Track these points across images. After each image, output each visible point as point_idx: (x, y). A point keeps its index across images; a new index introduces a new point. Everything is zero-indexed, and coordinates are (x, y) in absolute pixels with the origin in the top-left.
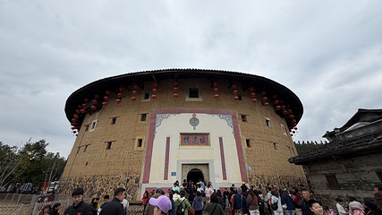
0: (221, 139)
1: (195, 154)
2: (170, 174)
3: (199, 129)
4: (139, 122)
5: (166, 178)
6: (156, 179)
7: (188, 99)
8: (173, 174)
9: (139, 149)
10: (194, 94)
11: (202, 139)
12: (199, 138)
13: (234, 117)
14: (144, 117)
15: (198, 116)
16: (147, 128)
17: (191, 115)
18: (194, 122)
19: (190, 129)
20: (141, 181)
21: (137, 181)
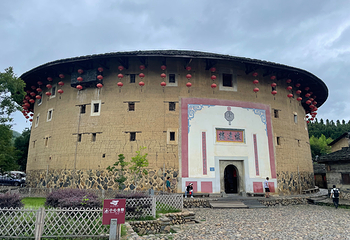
0: (255, 136)
1: (231, 151)
2: (208, 169)
3: (234, 125)
4: (168, 111)
5: (205, 173)
6: (195, 174)
7: (222, 88)
8: (212, 169)
9: (173, 142)
10: (228, 82)
11: (237, 135)
12: (234, 133)
13: (267, 113)
14: (172, 106)
15: (234, 109)
16: (179, 120)
17: (225, 109)
18: (229, 116)
19: (225, 125)
20: (180, 175)
21: (176, 175)
